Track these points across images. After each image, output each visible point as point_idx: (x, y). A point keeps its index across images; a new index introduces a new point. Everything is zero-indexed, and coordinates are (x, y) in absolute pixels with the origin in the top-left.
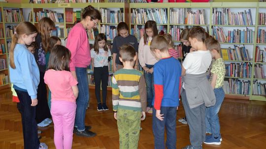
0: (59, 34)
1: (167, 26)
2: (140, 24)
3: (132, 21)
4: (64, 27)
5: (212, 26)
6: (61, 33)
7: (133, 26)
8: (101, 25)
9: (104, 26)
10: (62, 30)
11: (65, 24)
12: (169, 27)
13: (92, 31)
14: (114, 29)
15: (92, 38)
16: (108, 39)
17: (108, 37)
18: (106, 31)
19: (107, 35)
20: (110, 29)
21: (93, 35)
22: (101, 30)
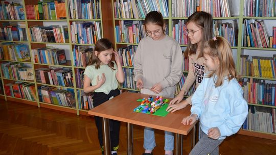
0: (21, 36)
1: (168, 20)
2: (128, 19)
3: (116, 15)
4: (25, 25)
5: (244, 19)
6: (23, 35)
7: (117, 23)
8: (71, 23)
9: (74, 23)
10: (24, 30)
11: (27, 22)
12: (170, 23)
13: (62, 31)
14: (89, 28)
15: (62, 42)
16: (81, 43)
17: (81, 40)
18: (78, 31)
19: (80, 38)
20: (83, 27)
21: (64, 37)
22: (71, 29)
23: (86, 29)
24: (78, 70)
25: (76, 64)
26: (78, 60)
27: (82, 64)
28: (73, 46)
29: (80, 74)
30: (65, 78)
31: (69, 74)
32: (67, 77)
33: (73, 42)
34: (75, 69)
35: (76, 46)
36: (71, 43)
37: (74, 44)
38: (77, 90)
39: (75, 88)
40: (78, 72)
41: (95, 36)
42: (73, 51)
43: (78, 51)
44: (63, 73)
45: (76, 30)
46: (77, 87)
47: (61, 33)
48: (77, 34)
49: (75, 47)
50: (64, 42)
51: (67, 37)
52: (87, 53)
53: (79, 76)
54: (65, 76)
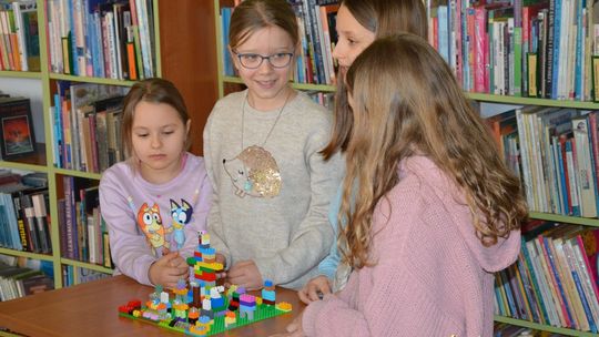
13: (19, 23)
14: (109, 15)
15: (15, 66)
16: (84, 72)
17: (82, 63)
18: (72, 28)
19: (80, 51)
20: (92, 11)
21: (22, 48)
22: (48, 19)
23: (102, 16)
24: (68, 182)
25: (61, 158)
26: (68, 141)
27: (84, 161)
28: (53, 82)
29: (78, 199)
30: (21, 216)
31: (36, 199)
32: (29, 213)
33: (52, 69)
34: (59, 178)
35: (66, 85)
36: (45, 75)
37: (57, 76)
38: (64, 267)
39: (56, 259)
40: (69, 193)
41: (130, 47)
42: (53, 104)
43: (69, 108)
44: (15, 195)
45: (64, 19)
46: (64, 253)
47: (14, 30)
48: (70, 38)
49: (60, 89)
50: (25, 67)
51: (33, 49)
52: (101, 116)
53: (74, 208)
54: (23, 206)
